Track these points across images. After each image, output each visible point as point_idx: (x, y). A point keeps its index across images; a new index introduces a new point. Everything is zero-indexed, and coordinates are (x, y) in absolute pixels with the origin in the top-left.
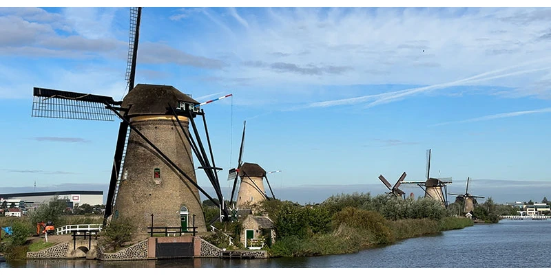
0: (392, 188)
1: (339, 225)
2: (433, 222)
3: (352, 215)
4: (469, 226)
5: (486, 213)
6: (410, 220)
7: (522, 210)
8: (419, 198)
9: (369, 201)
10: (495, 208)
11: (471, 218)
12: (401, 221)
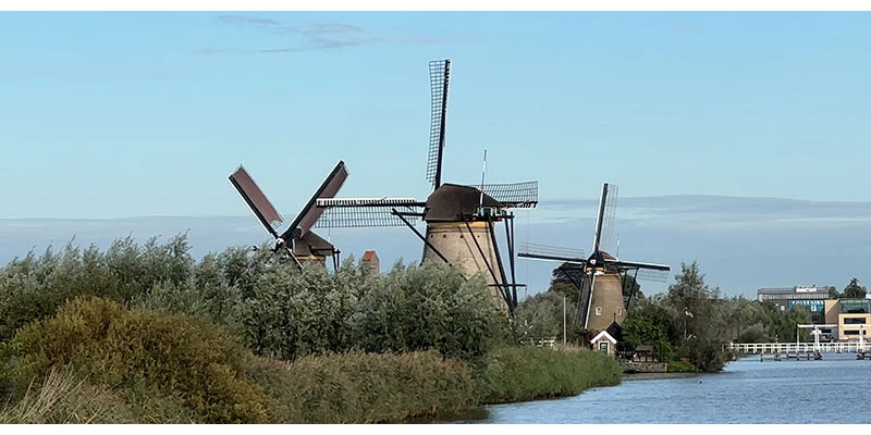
0: (282, 229)
1: (42, 375)
2: (449, 367)
3: (104, 334)
4: (602, 384)
5: (673, 335)
6: (355, 357)
7: (819, 318)
8: (399, 266)
9: (179, 274)
10: (708, 312)
11: (611, 351)
12: (315, 363)
